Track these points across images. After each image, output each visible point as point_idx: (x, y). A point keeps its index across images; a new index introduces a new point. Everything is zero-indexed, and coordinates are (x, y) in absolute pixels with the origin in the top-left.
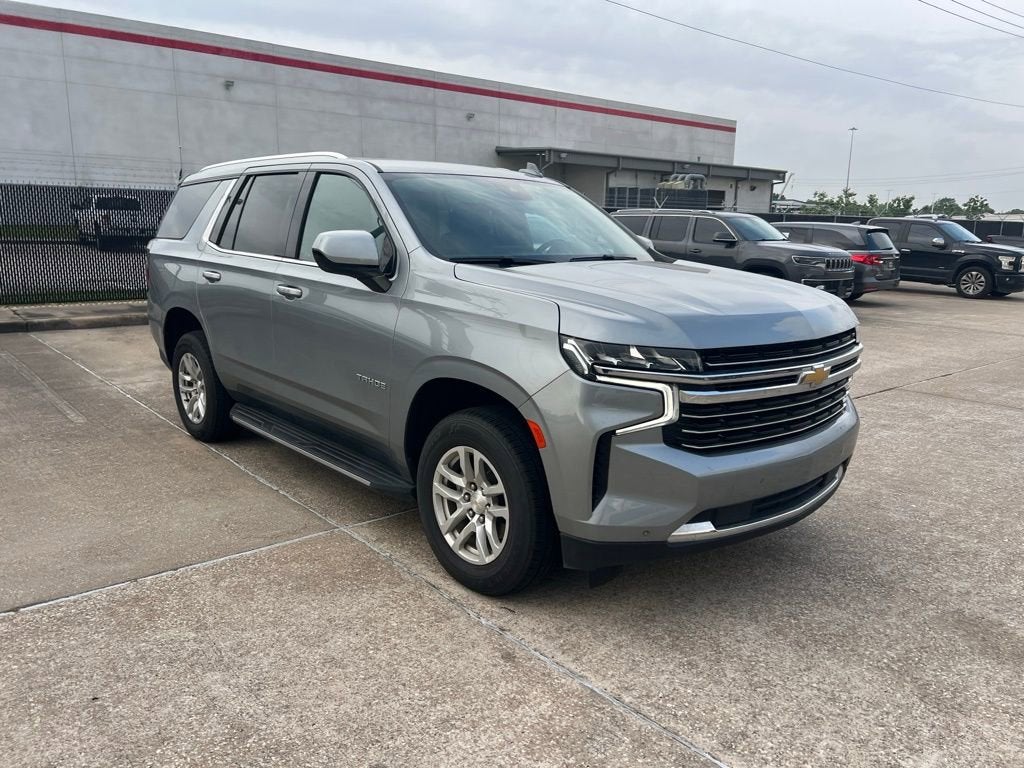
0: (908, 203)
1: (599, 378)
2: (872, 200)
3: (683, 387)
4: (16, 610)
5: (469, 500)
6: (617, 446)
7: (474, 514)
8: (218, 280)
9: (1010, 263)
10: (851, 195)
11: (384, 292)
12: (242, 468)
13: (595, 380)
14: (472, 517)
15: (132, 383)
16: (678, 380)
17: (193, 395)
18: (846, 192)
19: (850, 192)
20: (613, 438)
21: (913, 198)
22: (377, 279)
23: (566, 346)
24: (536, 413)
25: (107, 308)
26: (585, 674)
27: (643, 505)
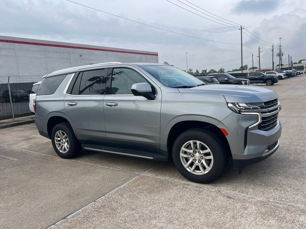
0: (205, 71)
1: (242, 113)
2: (197, 71)
3: (262, 113)
4: (65, 218)
5: (194, 156)
6: (249, 131)
7: (196, 160)
8: (75, 105)
9: (244, 83)
10: (191, 70)
11: (154, 99)
12: (89, 164)
13: (240, 114)
14: (196, 161)
15: (21, 146)
16: (260, 111)
17: (61, 144)
18: (190, 70)
19: (191, 69)
20: (248, 129)
21: (207, 70)
22: (152, 96)
23: (229, 106)
24: (224, 126)
25: (5, 122)
26: (254, 197)
27: (257, 147)
